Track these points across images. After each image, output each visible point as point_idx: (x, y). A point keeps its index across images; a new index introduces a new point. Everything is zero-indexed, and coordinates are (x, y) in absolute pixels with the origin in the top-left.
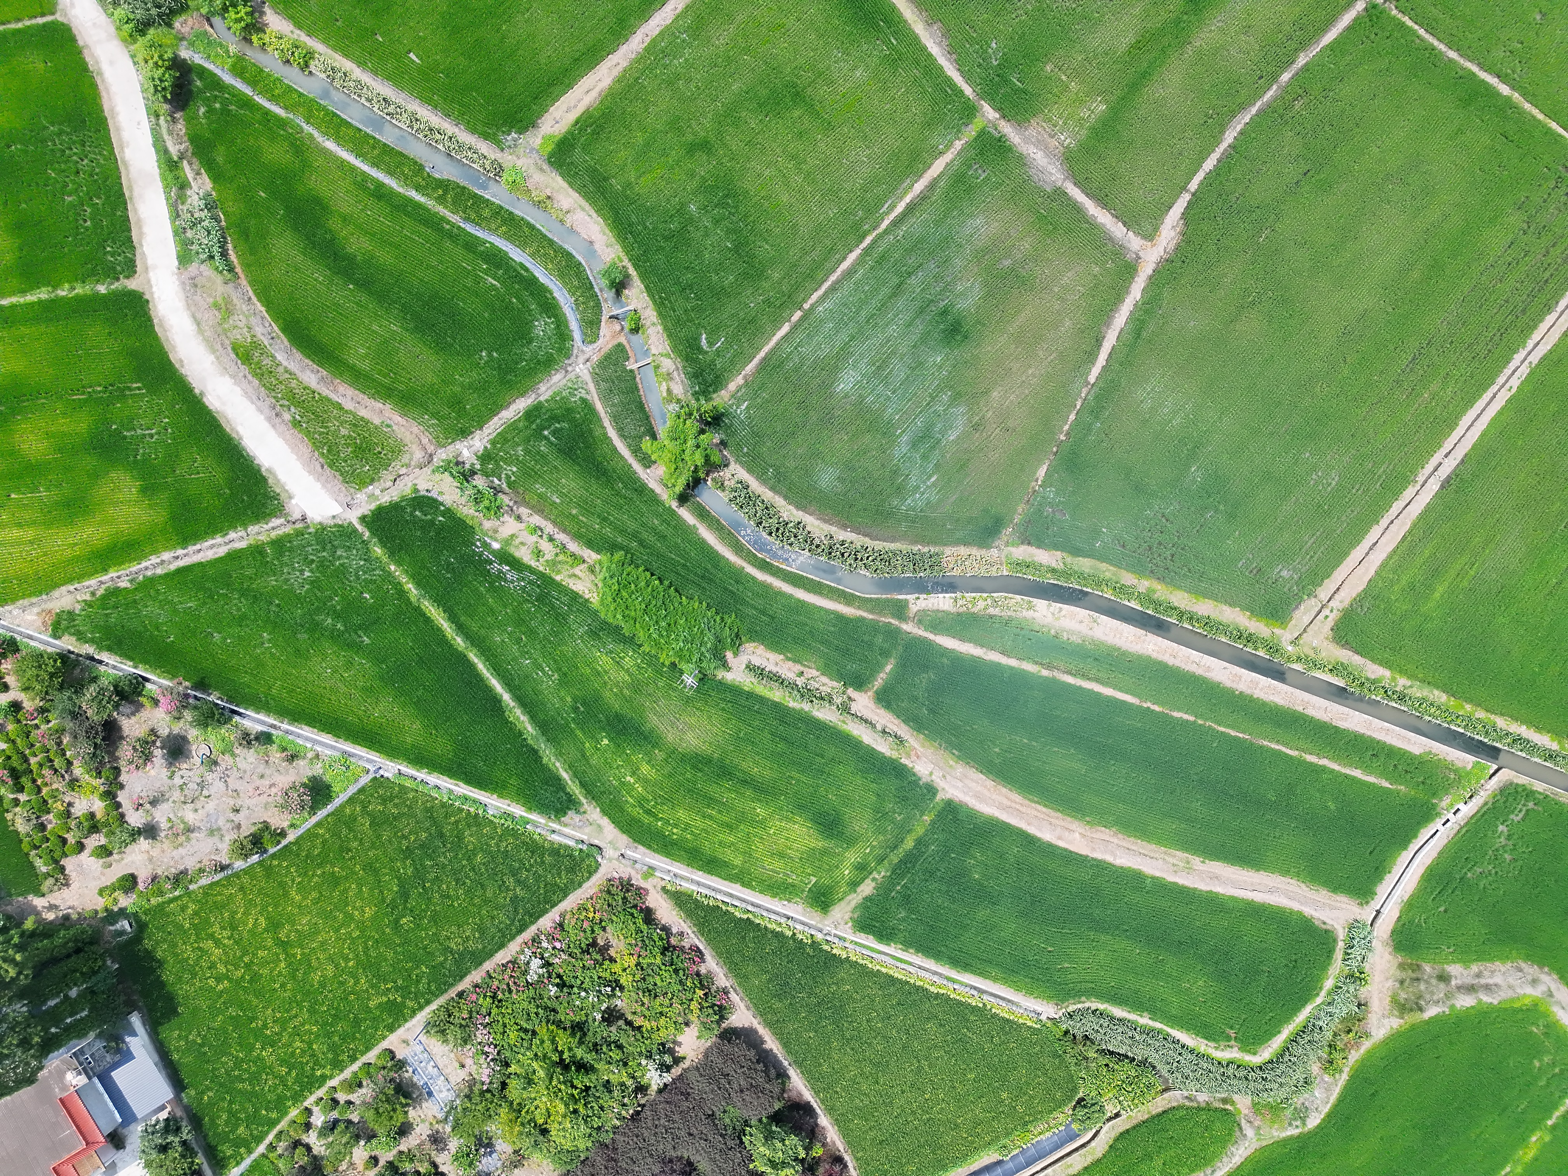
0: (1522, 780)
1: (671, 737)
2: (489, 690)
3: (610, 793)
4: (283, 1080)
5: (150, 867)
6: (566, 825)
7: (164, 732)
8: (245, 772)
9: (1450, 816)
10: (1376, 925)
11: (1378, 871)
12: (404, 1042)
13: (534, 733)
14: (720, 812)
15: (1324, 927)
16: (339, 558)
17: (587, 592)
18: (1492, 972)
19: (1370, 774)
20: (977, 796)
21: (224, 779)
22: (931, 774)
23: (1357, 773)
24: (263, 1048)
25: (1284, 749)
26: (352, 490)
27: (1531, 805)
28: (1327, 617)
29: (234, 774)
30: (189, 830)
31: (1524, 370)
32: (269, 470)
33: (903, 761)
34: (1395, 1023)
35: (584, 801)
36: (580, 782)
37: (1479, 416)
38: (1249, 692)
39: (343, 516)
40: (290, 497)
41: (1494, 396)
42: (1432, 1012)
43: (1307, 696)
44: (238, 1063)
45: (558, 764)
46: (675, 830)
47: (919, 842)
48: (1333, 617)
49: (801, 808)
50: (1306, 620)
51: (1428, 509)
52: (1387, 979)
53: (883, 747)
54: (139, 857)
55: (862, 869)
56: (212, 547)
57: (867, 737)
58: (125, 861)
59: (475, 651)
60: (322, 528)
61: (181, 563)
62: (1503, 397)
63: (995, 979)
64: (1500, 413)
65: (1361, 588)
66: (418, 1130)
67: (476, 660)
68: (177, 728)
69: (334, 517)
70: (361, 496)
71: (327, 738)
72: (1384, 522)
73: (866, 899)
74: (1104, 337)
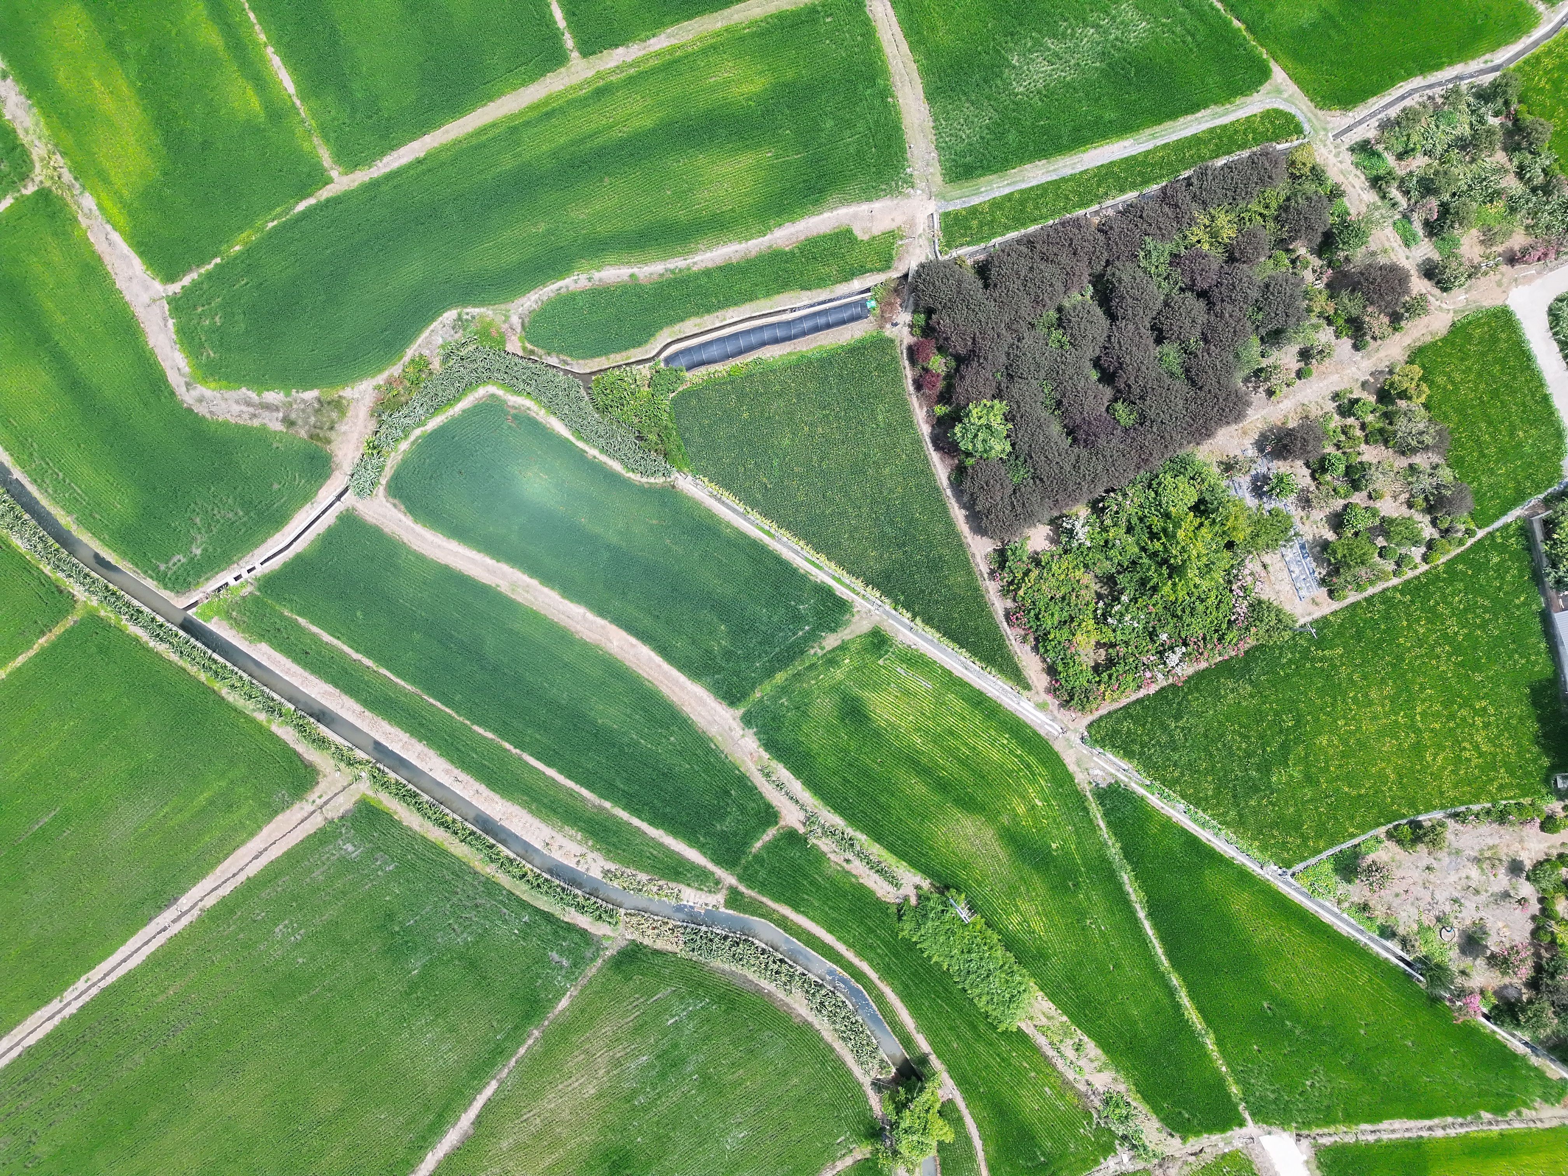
0: (166, 594)
1: (989, 834)
2: (1156, 926)
3: (1061, 794)
4: (1444, 596)
5: (1524, 834)
6: (1112, 774)
7: (1480, 962)
8: (1412, 904)
9: (245, 575)
10: (343, 487)
11: (329, 538)
12: (1317, 604)
13: (1123, 874)
14: (958, 749)
15: (396, 501)
16: (1273, 1091)
17: (1040, 998)
18: (240, 416)
19: (314, 634)
20: (704, 704)
21: (1434, 902)
22: (743, 736)
23: (326, 637)
24: (1456, 634)
25: (392, 677)
26: (1245, 1151)
27: (163, 567)
28: (320, 797)
29: (1423, 904)
30: (1477, 860)
31: (69, 995)
33: (766, 755)
34: (348, 393)
35: (1088, 794)
36: (1088, 813)
37: (124, 961)
38: (414, 741)
39: (1260, 1132)
41: (106, 975)
42: (310, 395)
43: (358, 723)
44: (1483, 626)
45: (1106, 836)
46: (1005, 742)
47: (769, 673)
48: (313, 795)
49: (877, 734)
50: (341, 799)
51: (195, 880)
52: (344, 433)
53: (783, 773)
54: (1532, 845)
55: (831, 661)
56: (1393, 1131)
57: (797, 786)
58: (1549, 844)
59: (1162, 969)
60: (1284, 1124)
61: (1428, 1123)
62: (95, 974)
63: (728, 525)
64: (103, 959)
65: (280, 817)
66: (1322, 515)
67: (1163, 958)
68: (1467, 962)
69: (1269, 1133)
70: (1238, 1144)
71: (1327, 918)
72: (241, 878)
73: (833, 630)
74: (473, 1123)
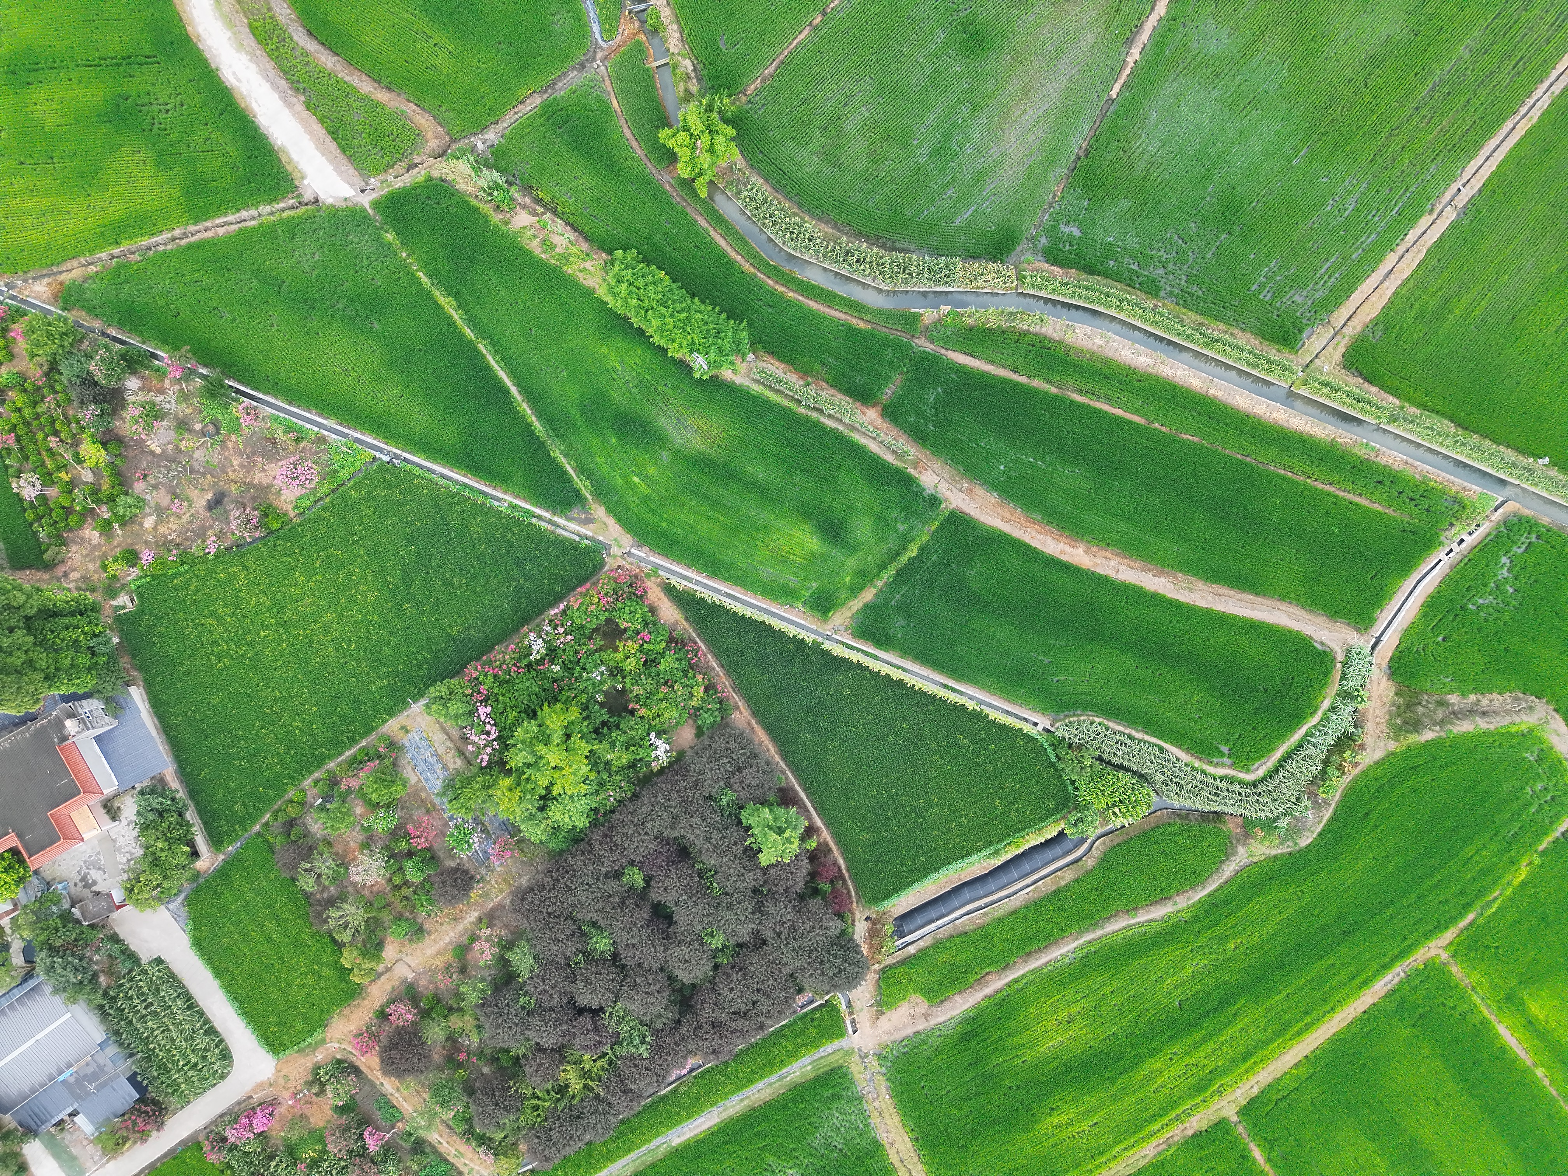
0: (1527, 512)
1: (678, 440)
2: (497, 381)
3: (616, 493)
4: (281, 759)
6: (571, 520)
9: (1454, 546)
10: (1376, 651)
11: (1379, 598)
12: (403, 728)
13: (541, 427)
15: (1322, 648)
16: (351, 242)
17: (598, 287)
18: (1491, 700)
19: (1375, 501)
20: (979, 508)
22: (936, 486)
23: (1362, 501)
25: (1290, 475)
26: (365, 176)
27: (1533, 537)
28: (1339, 344)
31: (1546, 101)
32: (282, 149)
33: (909, 471)
34: (1390, 745)
35: (591, 499)
36: (586, 478)
37: (1498, 146)
39: (356, 199)
40: (303, 178)
41: (1513, 128)
42: (1427, 736)
45: (564, 460)
46: (680, 531)
47: (923, 552)
48: (1345, 344)
49: (806, 514)
50: (1319, 346)
51: (1444, 238)
52: (1385, 704)
53: (892, 458)
55: (864, 577)
56: (223, 224)
57: (875, 448)
59: (484, 341)
60: (334, 211)
61: (191, 240)
62: (1524, 127)
64: (1518, 143)
65: (1374, 316)
67: (485, 352)
69: (346, 199)
70: (374, 183)
71: (332, 423)
72: (1401, 250)
73: (867, 606)
